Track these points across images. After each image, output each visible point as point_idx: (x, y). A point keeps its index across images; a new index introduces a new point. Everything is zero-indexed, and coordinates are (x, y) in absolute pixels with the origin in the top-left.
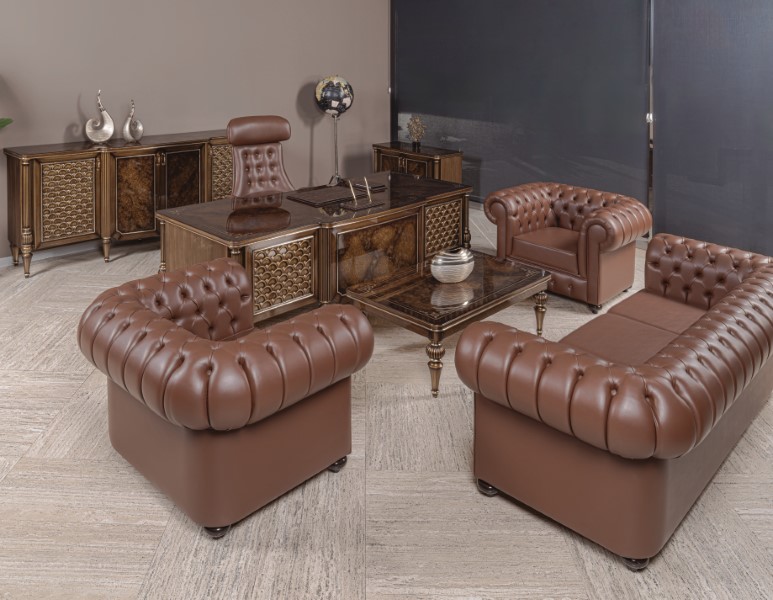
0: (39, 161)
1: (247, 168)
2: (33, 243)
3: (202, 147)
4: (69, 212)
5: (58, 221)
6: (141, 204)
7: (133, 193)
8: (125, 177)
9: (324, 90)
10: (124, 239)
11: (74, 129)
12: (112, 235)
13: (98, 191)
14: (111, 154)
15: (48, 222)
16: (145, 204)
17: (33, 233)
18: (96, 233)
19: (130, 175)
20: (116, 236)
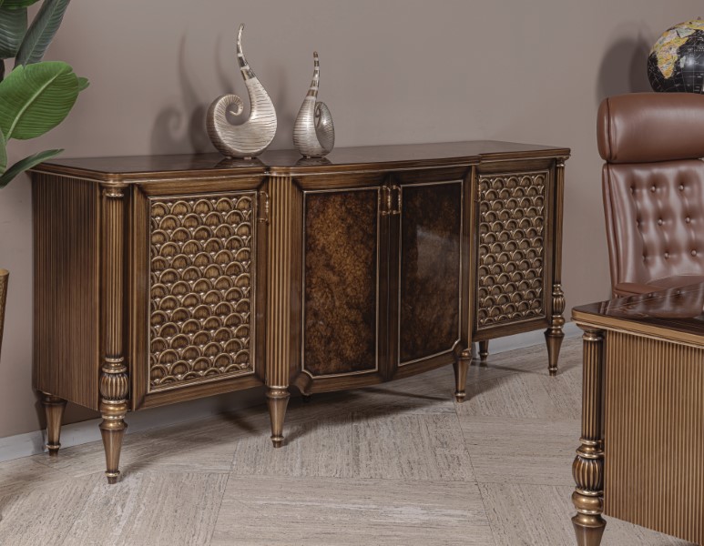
0: (143, 191)
1: (639, 218)
2: (128, 397)
3: (465, 173)
4: (203, 322)
5: (182, 342)
6: (350, 307)
7: (335, 279)
8: (322, 241)
9: (682, 51)
10: (316, 389)
11: (172, 122)
12: (292, 380)
13: (262, 272)
14: (295, 181)
15: (159, 345)
16: (358, 307)
17: (128, 373)
18: (256, 375)
19: (331, 235)
20: (301, 384)
